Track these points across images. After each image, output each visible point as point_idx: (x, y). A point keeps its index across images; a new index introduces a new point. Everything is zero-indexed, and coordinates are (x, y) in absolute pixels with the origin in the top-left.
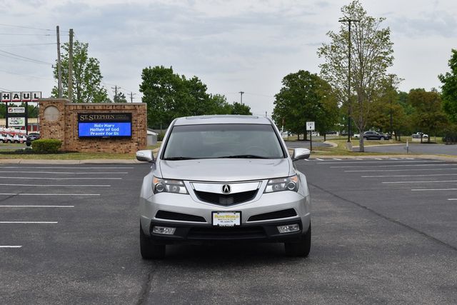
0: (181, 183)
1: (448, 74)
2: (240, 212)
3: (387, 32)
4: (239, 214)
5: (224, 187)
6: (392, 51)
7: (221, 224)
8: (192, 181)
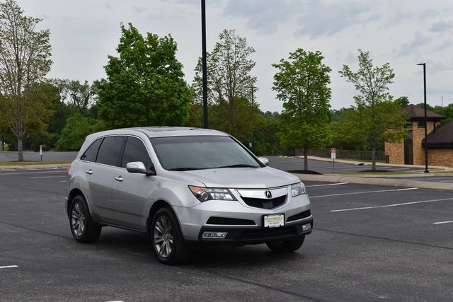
0: (225, 191)
1: (103, 80)
2: (284, 214)
3: (46, 34)
4: (283, 216)
5: (266, 193)
6: (50, 54)
7: (271, 226)
8: (236, 189)
